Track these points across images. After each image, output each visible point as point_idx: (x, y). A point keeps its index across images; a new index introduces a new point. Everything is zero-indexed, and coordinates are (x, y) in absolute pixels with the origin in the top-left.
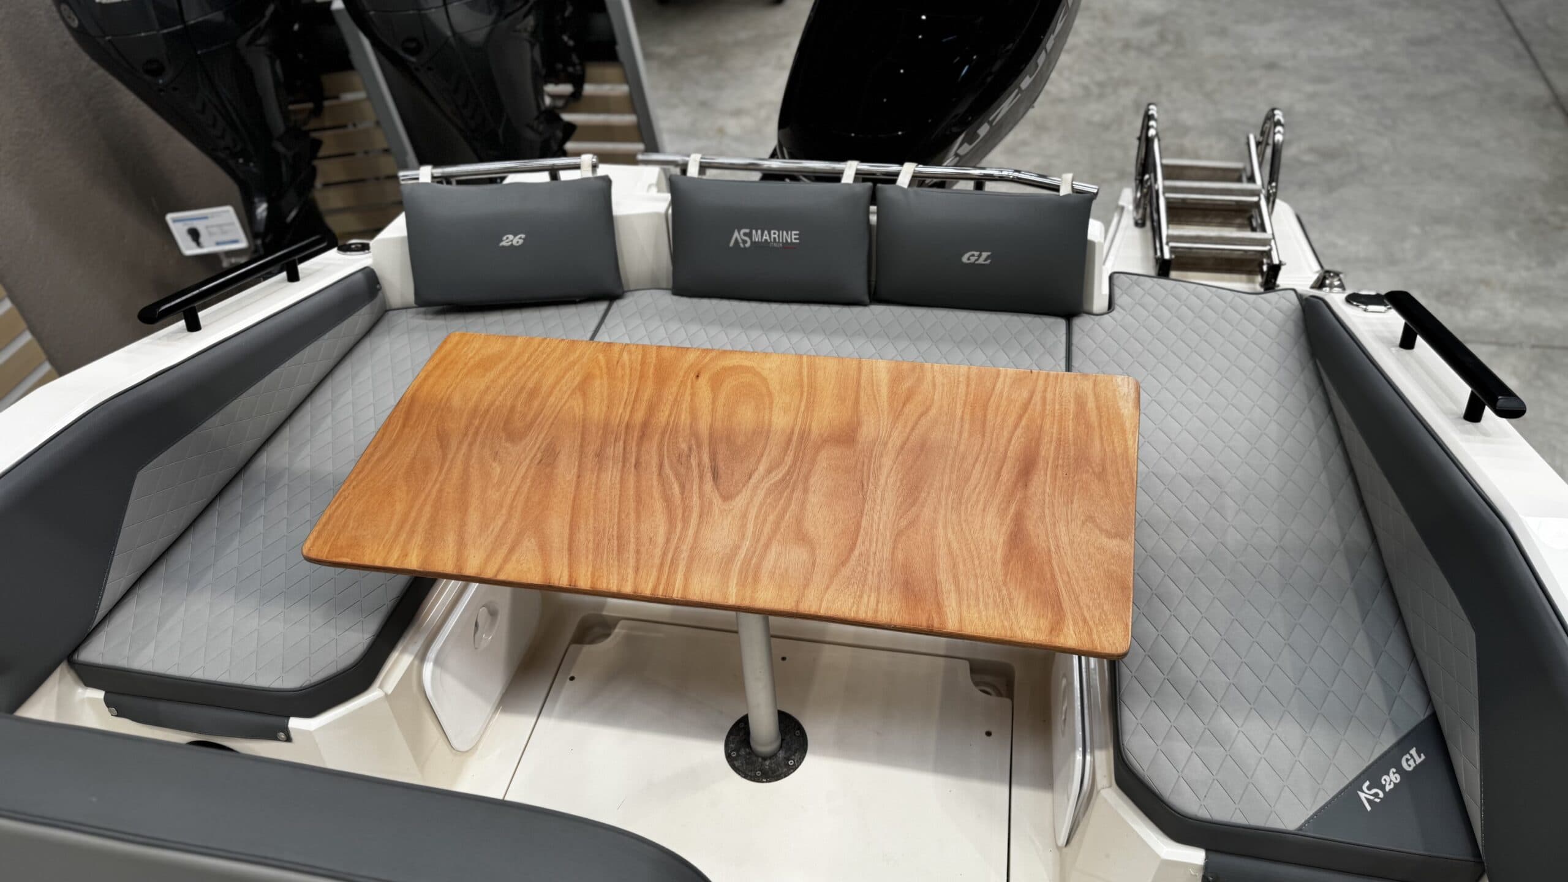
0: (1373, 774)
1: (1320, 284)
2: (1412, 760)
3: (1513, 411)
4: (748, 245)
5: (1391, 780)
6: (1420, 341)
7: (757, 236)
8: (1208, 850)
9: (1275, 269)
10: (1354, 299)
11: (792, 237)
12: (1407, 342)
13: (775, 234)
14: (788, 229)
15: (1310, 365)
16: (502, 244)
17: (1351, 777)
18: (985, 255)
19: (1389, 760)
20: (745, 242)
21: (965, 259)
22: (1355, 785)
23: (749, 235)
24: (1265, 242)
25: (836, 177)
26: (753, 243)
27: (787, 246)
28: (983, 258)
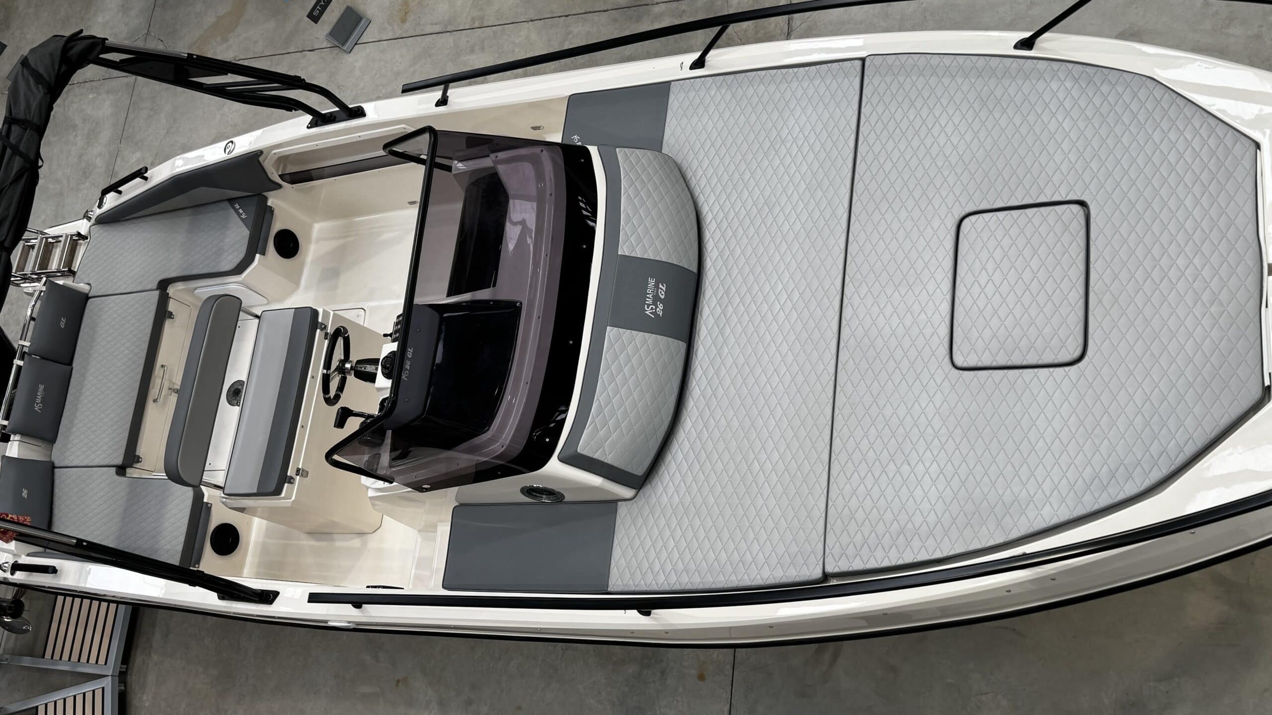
0: (239, 215)
1: (89, 219)
2: (237, 206)
3: (146, 170)
4: (41, 405)
5: (241, 211)
6: (119, 189)
7: (38, 401)
8: (256, 253)
9: (79, 234)
10: (100, 206)
11: (41, 387)
12: (120, 192)
13: (39, 393)
14: (38, 388)
15: (122, 223)
16: (26, 497)
17: (240, 220)
18: (62, 319)
19: (236, 211)
20: (40, 406)
21: (63, 327)
22: (241, 218)
23: (37, 404)
24: (67, 236)
25: (19, 368)
26: (41, 403)
27: (45, 390)
28: (63, 320)
